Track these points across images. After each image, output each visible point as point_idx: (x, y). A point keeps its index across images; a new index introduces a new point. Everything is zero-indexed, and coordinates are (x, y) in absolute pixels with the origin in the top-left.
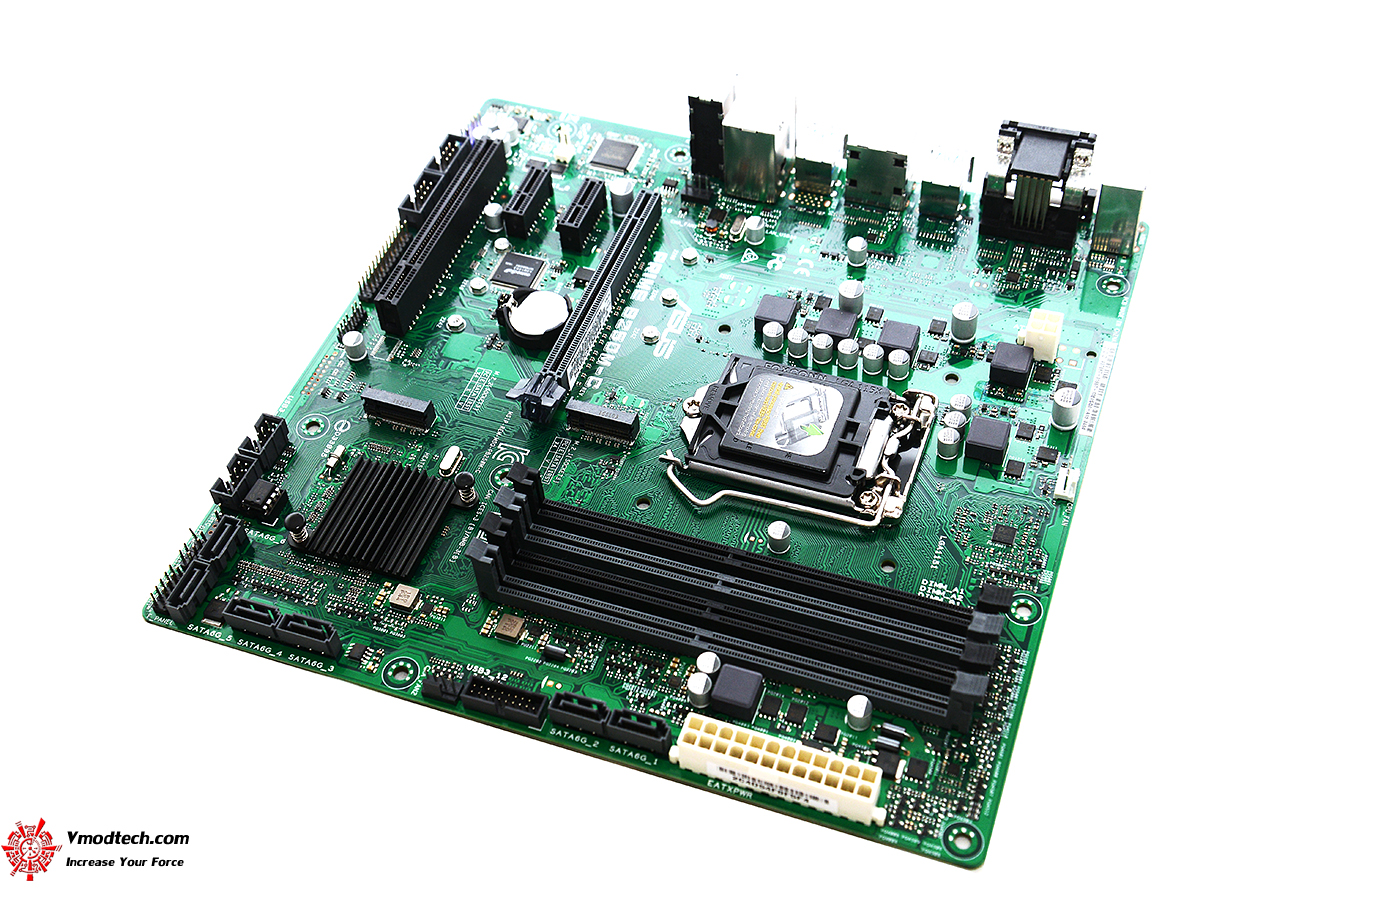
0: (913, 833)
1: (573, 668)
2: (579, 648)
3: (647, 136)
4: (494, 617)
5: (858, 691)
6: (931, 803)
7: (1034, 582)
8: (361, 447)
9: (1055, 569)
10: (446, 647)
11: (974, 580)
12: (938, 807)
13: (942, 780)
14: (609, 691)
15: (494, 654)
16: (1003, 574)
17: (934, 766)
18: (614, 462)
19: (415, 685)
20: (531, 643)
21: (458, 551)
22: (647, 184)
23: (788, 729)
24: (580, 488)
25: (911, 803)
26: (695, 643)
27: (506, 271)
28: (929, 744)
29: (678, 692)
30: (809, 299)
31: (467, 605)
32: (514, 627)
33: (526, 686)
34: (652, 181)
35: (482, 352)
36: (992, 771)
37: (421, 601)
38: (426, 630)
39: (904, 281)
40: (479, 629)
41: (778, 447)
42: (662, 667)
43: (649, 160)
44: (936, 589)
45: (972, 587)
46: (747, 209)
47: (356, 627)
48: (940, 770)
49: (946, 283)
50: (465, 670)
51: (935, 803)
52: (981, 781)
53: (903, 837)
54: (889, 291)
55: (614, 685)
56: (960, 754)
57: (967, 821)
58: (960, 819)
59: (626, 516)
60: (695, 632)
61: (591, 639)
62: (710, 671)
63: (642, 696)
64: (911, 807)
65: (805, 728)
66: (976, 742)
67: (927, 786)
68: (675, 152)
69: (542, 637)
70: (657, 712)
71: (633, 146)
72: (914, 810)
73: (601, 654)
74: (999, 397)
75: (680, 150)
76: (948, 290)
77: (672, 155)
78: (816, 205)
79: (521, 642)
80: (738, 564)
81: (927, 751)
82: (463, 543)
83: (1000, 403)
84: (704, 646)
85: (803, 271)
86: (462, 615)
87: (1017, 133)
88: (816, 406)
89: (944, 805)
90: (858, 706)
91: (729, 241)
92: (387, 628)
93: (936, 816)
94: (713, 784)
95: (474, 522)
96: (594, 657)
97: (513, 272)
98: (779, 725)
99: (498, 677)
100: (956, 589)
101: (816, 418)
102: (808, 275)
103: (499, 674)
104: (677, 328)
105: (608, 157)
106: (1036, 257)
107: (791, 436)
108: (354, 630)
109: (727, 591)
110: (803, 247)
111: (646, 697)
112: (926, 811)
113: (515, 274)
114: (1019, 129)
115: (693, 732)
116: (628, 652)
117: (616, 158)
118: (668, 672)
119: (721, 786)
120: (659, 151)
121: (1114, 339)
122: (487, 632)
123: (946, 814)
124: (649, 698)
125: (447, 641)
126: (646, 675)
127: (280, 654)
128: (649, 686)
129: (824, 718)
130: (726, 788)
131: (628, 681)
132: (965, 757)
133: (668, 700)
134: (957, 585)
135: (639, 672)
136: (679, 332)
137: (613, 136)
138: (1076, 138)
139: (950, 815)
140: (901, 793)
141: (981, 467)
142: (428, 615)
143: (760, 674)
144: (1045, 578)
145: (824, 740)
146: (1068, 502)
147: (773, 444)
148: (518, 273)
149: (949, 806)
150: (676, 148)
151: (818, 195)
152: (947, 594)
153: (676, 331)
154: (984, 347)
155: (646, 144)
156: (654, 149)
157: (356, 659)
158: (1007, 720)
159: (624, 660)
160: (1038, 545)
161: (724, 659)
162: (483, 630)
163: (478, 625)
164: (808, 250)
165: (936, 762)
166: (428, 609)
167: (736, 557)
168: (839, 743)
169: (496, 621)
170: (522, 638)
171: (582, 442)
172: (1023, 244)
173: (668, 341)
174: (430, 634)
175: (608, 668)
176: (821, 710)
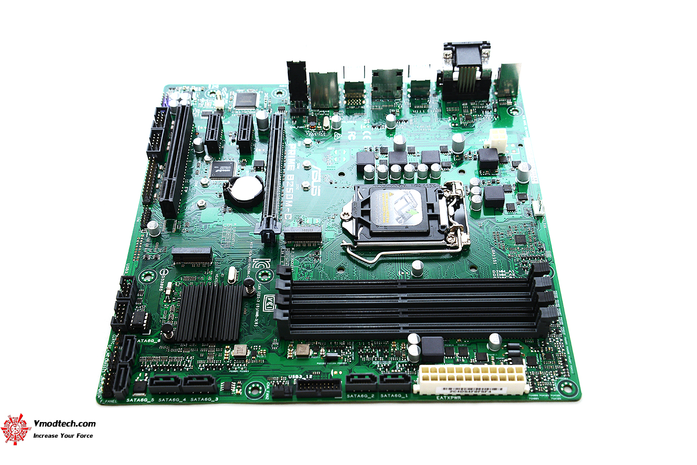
0: (544, 392)
1: (344, 361)
2: (342, 351)
3: (260, 87)
4: (291, 348)
5: (492, 332)
6: (546, 375)
7: (543, 258)
8: (180, 280)
9: (550, 249)
10: (273, 370)
11: (516, 264)
12: (550, 376)
13: (546, 363)
14: (367, 367)
15: (300, 367)
16: (528, 258)
17: (539, 357)
18: (317, 253)
19: (265, 394)
20: (316, 355)
21: (256, 320)
22: (269, 111)
23: (463, 360)
24: (305, 271)
25: (537, 378)
26: (401, 331)
27: (217, 171)
28: (532, 348)
29: (401, 358)
30: (376, 150)
31: (274, 346)
32: (304, 349)
33: (324, 378)
34: (271, 109)
35: (222, 216)
36: (565, 351)
37: (249, 350)
38: (258, 364)
39: (418, 131)
40: (286, 356)
41: (400, 225)
42: (388, 348)
43: (265, 99)
44: (501, 273)
45: (517, 268)
46: (326, 113)
47: (220, 374)
48: (542, 358)
49: (438, 128)
50: (288, 379)
51: (547, 374)
52: (563, 358)
53: (540, 395)
54: (413, 138)
55: (368, 364)
56: (548, 348)
57: (565, 379)
58: (562, 379)
59: (335, 278)
60: (400, 326)
61: (346, 345)
62: (417, 342)
63: (385, 365)
64: (537, 380)
65: (471, 358)
66: (552, 340)
67: (540, 368)
68: (276, 92)
69: (321, 351)
70: (396, 371)
71: (254, 94)
72: (539, 381)
73: (354, 351)
74: (487, 176)
75: (278, 91)
76: (441, 131)
77: (276, 94)
78: (359, 104)
79: (311, 357)
80: (405, 287)
81: (532, 351)
82: (257, 315)
83: (489, 178)
84: (407, 331)
85: (367, 137)
86: (273, 351)
87: (453, 48)
88: (409, 200)
89: (552, 374)
90: (495, 339)
91: (324, 130)
92: (237, 369)
93: (550, 380)
94: (439, 398)
95: (258, 303)
96: (352, 353)
97: (221, 171)
98: (458, 359)
99: (307, 378)
100: (510, 271)
101: (411, 206)
102: (370, 138)
103: (307, 376)
104: (317, 179)
105: (243, 102)
106: (474, 106)
107: (403, 218)
108: (220, 376)
109: (406, 301)
110: (362, 125)
111: (387, 365)
112: (545, 380)
114: (453, 45)
115: (425, 374)
116: (367, 346)
117: (248, 102)
118: (392, 350)
119: (444, 398)
120: (268, 94)
121: (527, 135)
122: (291, 356)
123: (554, 379)
124: (388, 365)
125: (272, 367)
126: (381, 355)
127: (185, 400)
128: (386, 359)
129: (477, 350)
130: (447, 398)
131: (374, 360)
132: (551, 349)
133: (399, 364)
134: (509, 269)
135: (378, 354)
136: (319, 181)
137: (240, 91)
138: (481, 44)
139: (556, 378)
140: (530, 375)
141: (495, 211)
142: (256, 357)
143: (441, 337)
144: (548, 255)
145: (482, 360)
146: (542, 216)
147: (396, 224)
148: (223, 171)
149: (555, 374)
150: (276, 91)
151: (358, 99)
152: (507, 275)
153: (317, 181)
154: (470, 153)
155: (259, 92)
156: (265, 94)
157: (228, 390)
158: (561, 326)
159: (367, 350)
160: (538, 240)
161: (421, 335)
162: (289, 356)
163: (284, 355)
164: (365, 127)
165: (538, 355)
166: (254, 353)
167: (402, 284)
168: (490, 360)
169: (293, 349)
170: (311, 355)
171: (295, 248)
172: (465, 101)
173: (316, 187)
174: (261, 366)
175: (361, 357)
176: (474, 346)
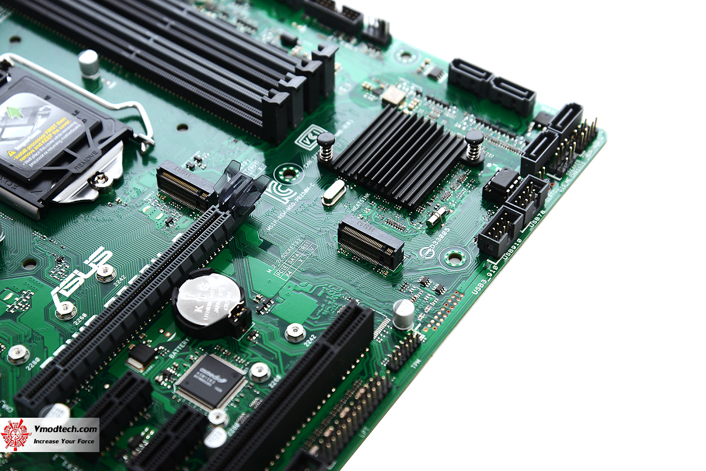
27: (224, 381)
35: (278, 294)
41: (52, 106)
97: (217, 378)
107: (36, 112)
113: (216, 374)
148: (211, 375)
